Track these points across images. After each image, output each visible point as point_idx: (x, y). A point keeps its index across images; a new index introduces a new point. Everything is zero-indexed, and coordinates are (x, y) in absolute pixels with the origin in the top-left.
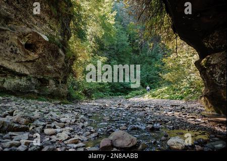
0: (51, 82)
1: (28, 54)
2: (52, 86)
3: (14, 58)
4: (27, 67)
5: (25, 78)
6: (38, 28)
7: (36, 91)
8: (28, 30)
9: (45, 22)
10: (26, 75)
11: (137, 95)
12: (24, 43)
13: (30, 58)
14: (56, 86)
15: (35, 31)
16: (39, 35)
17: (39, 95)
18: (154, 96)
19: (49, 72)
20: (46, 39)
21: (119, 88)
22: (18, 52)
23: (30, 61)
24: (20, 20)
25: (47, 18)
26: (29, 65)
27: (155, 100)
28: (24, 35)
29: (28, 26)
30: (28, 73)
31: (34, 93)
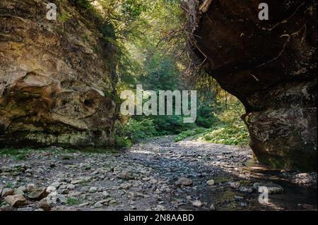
0: (104, 132)
1: (88, 110)
2: (104, 137)
3: (77, 116)
4: (86, 122)
5: (85, 133)
6: (95, 85)
7: (93, 144)
8: (88, 88)
9: (100, 77)
10: (85, 130)
11: (189, 135)
12: (83, 101)
13: (89, 114)
14: (108, 136)
15: (93, 88)
16: (96, 92)
17: (95, 147)
18: (208, 139)
19: (102, 123)
20: (102, 94)
21: (165, 125)
22: (80, 110)
23: (89, 116)
24: (81, 80)
25: (101, 73)
26: (88, 120)
27: (209, 145)
28: (85, 93)
29: (87, 85)
30: (87, 128)
31: (91, 145)
